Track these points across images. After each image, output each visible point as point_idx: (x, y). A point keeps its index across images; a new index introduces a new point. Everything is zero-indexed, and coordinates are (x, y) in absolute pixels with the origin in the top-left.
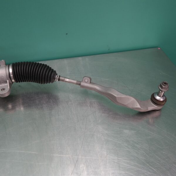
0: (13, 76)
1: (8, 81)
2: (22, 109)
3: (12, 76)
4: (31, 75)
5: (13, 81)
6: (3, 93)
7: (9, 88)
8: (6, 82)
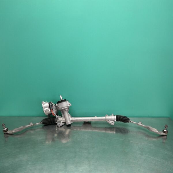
5: (116, 121)
7: (114, 123)
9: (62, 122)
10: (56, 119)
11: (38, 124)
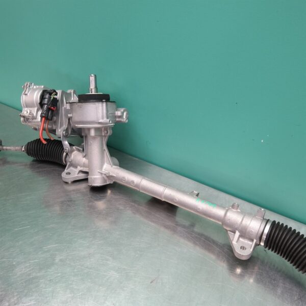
0: (266, 239)
1: (255, 241)
2: (251, 281)
3: (264, 237)
4: (291, 253)
5: (262, 244)
6: (242, 254)
7: (251, 250)
8: (252, 240)
9: (79, 168)
10: (65, 154)
11: (12, 148)
